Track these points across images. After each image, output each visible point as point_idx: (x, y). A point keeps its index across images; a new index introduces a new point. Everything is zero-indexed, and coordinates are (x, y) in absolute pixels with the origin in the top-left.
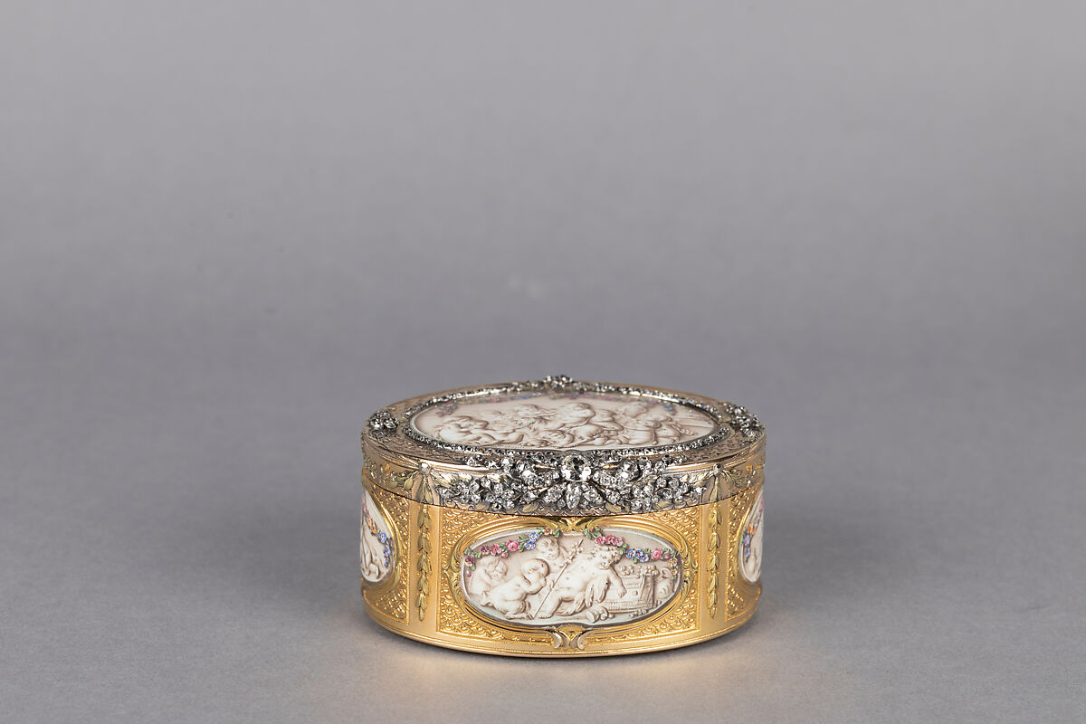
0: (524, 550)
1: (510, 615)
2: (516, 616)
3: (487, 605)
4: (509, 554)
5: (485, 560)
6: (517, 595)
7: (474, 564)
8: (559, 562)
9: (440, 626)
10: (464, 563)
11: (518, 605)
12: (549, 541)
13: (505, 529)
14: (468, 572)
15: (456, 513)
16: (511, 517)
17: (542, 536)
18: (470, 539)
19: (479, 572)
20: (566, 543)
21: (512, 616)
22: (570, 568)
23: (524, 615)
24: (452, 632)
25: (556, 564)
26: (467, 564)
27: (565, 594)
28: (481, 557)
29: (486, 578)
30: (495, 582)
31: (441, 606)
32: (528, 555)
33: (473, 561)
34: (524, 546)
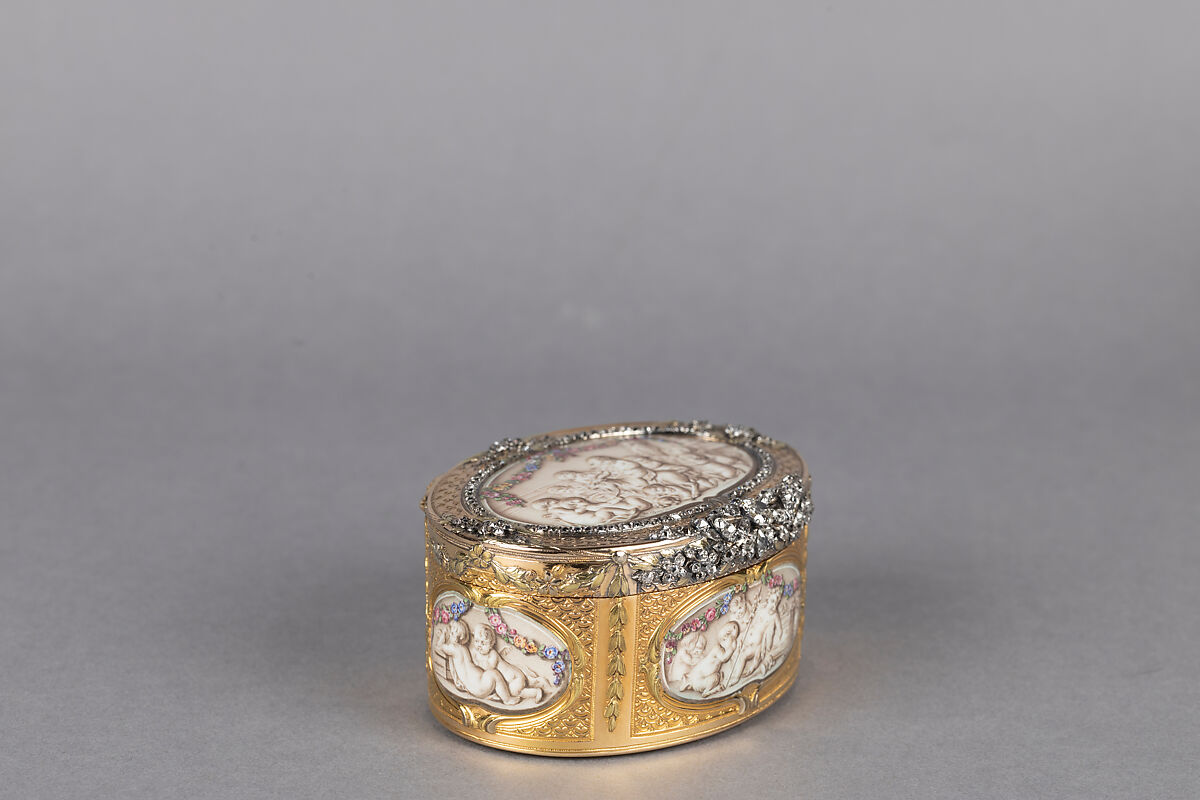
0: (720, 615)
1: (706, 692)
2: (713, 691)
3: (686, 689)
4: (708, 624)
5: (686, 639)
6: (714, 668)
7: (675, 648)
8: (746, 619)
9: (635, 730)
10: (664, 649)
11: (713, 679)
12: (739, 598)
13: (706, 597)
14: (668, 659)
15: (657, 596)
16: (709, 584)
17: (734, 594)
18: (670, 621)
19: (681, 652)
20: (752, 595)
21: (708, 694)
22: (754, 621)
23: (718, 688)
24: (649, 732)
25: (743, 620)
26: (668, 650)
27: (748, 652)
28: (682, 637)
29: (687, 659)
30: (695, 660)
31: (636, 707)
32: (724, 620)
33: (673, 645)
34: (720, 611)
